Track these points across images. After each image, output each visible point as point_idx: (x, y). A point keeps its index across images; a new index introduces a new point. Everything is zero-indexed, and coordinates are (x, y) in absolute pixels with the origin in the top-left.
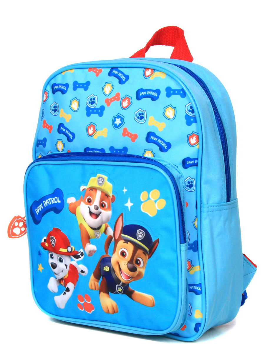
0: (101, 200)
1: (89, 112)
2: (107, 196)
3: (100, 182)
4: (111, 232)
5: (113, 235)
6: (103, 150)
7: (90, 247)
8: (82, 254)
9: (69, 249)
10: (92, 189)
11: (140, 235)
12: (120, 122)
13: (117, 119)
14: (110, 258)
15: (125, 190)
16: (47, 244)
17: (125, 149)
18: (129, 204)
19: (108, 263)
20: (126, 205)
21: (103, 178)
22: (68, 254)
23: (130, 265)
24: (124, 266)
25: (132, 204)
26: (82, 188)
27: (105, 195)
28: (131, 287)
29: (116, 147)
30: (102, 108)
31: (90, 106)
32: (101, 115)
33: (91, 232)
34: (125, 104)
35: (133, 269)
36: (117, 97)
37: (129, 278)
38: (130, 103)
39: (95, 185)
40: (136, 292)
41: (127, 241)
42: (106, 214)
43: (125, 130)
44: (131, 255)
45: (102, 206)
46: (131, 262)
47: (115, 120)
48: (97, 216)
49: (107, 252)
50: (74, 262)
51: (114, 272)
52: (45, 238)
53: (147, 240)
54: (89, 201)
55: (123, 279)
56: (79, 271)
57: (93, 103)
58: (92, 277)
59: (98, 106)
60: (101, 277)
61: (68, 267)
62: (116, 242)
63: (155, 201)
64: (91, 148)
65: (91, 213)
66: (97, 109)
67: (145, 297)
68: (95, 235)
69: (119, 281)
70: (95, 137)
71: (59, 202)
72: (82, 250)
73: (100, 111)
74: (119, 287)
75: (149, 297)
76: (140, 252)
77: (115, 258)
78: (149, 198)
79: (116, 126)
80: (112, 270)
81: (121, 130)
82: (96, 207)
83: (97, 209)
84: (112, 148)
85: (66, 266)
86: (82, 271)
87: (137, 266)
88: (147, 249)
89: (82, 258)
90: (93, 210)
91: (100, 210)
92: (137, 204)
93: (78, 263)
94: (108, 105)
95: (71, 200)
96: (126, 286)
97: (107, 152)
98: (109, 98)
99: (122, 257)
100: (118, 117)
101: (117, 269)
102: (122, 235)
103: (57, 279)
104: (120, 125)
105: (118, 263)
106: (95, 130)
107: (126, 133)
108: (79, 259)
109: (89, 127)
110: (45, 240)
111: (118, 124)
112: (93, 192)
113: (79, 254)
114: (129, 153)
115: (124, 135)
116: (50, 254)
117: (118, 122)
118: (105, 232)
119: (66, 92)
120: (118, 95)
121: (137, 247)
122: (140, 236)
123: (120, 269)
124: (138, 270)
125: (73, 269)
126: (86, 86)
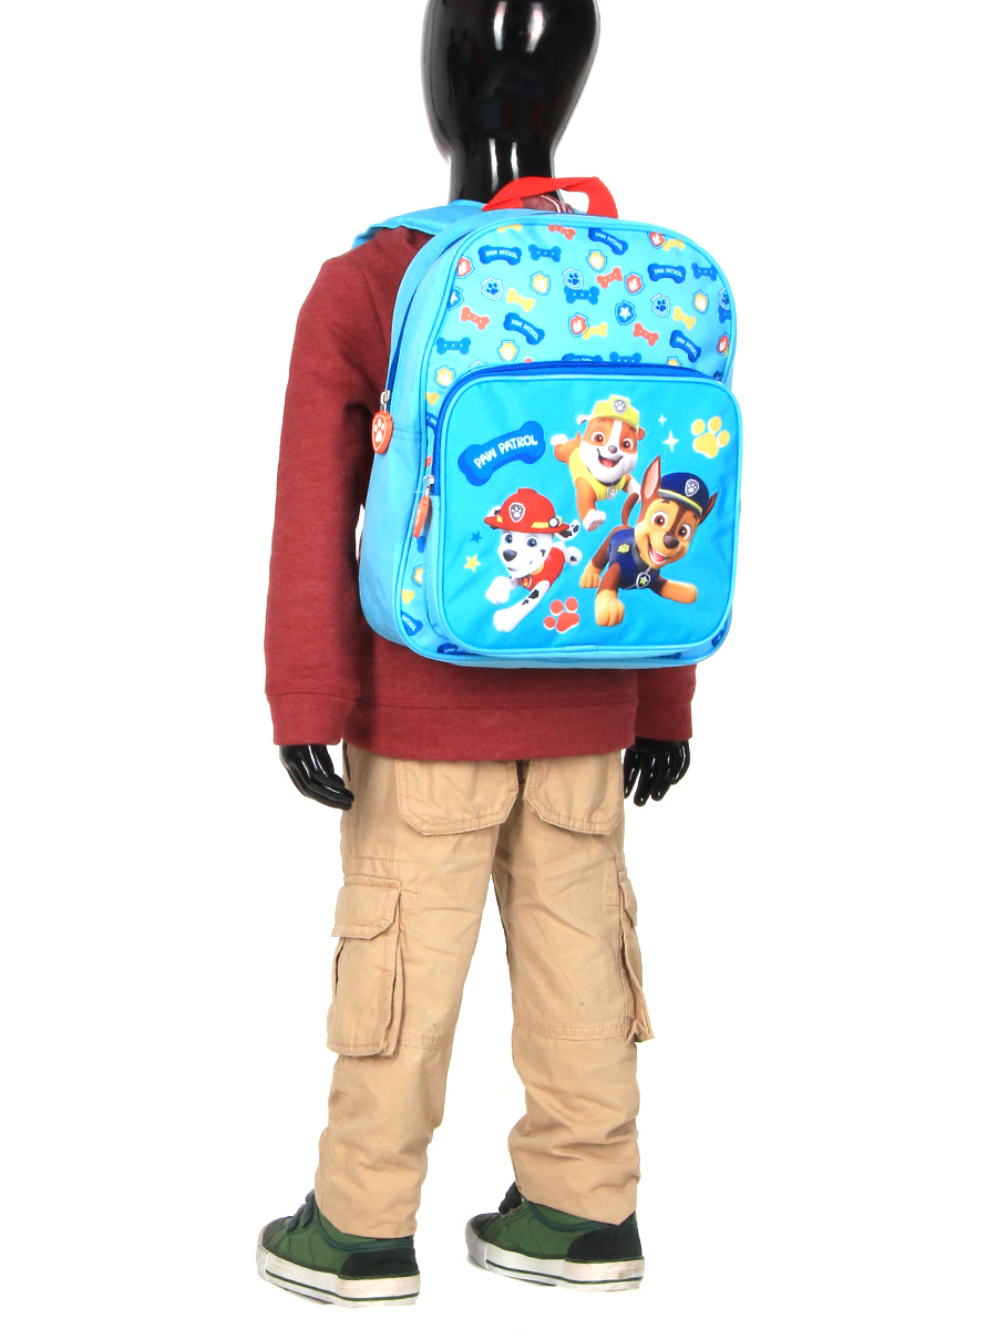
0: (623, 436)
1: (571, 296)
2: (632, 429)
3: (620, 408)
4: (635, 487)
5: (639, 493)
6: (598, 357)
7: (594, 515)
8: (576, 529)
9: (553, 522)
10: (603, 419)
11: (691, 488)
12: (629, 314)
13: (622, 309)
14: (633, 530)
15: (662, 420)
16: (500, 519)
17: (637, 356)
18: (671, 441)
19: (629, 539)
20: (666, 442)
21: (623, 402)
22: (550, 531)
23: (669, 538)
24: (658, 540)
25: (676, 441)
26: (579, 419)
27: (629, 429)
28: (663, 575)
29: (621, 354)
30: (594, 291)
31: (571, 286)
32: (594, 300)
33: (600, 490)
34: (633, 285)
35: (672, 545)
36: (617, 274)
37: (663, 559)
38: (640, 286)
39: (611, 412)
40: (670, 581)
41: (667, 499)
42: (628, 458)
43: (638, 327)
44: (673, 521)
45: (624, 445)
46: (671, 532)
47: (619, 311)
48: (614, 463)
49: (625, 521)
50: (560, 543)
51: (638, 551)
52: (499, 508)
53: (703, 496)
54: (599, 439)
55: (652, 561)
56: (567, 558)
57: (575, 282)
58: (590, 563)
59: (587, 288)
60: (608, 565)
61: (547, 554)
62: (646, 503)
63: (717, 435)
64: (576, 354)
65: (601, 459)
66: (586, 293)
67: (684, 589)
68: (607, 495)
69: (645, 566)
70: (586, 337)
71: (535, 443)
72: (575, 522)
73: (592, 296)
74: (643, 576)
75: (689, 587)
76: (688, 515)
77: (641, 529)
78: (706, 430)
79: (621, 320)
80: (634, 549)
81: (631, 327)
82: (612, 449)
83: (615, 451)
84: (614, 355)
85: (543, 552)
86: (573, 559)
87: (679, 538)
88: (700, 509)
89: (574, 535)
90: (607, 454)
91: (620, 452)
92: (686, 439)
93: (568, 544)
94: (605, 285)
95: (557, 440)
96: (655, 573)
97: (604, 360)
98: (604, 274)
99: (657, 526)
100: (625, 306)
101: (643, 548)
102: (660, 490)
103: (513, 579)
104: (629, 318)
105: (648, 537)
106: (584, 326)
107: (638, 331)
108: (570, 538)
109: (572, 321)
110: (496, 512)
111: (625, 318)
112: (606, 424)
113: (571, 529)
114: (643, 361)
115: (636, 333)
116: (506, 535)
117: (625, 313)
118: (625, 489)
119: (518, 261)
120: (617, 271)
121: (683, 507)
122: (691, 490)
123: (650, 546)
124: (681, 544)
125: (557, 555)
126: (554, 254)
